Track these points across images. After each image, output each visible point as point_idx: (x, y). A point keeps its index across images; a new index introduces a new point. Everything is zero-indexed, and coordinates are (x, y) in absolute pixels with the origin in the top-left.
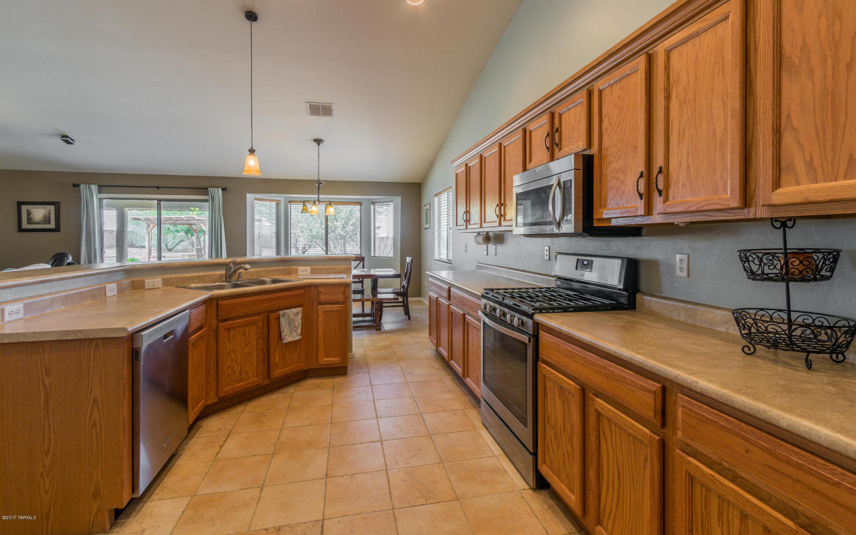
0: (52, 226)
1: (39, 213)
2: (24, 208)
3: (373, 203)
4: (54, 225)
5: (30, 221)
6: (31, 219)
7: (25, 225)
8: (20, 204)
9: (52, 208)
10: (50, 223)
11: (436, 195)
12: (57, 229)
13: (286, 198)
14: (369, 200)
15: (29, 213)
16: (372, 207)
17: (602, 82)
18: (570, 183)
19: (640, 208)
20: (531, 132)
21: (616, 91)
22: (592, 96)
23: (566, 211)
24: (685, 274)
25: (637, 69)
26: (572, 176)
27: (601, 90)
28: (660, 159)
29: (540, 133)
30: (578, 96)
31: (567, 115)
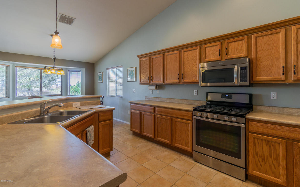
3: (68, 70)
11: (107, 69)
13: (14, 64)
14: (66, 69)
16: (68, 72)
17: (257, 35)
18: (245, 68)
19: (283, 78)
20: (205, 48)
21: (266, 38)
22: (249, 39)
23: (242, 78)
24: (275, 98)
25: (279, 33)
26: (247, 65)
27: (256, 37)
28: (294, 62)
29: (212, 49)
30: (240, 38)
31: (233, 43)
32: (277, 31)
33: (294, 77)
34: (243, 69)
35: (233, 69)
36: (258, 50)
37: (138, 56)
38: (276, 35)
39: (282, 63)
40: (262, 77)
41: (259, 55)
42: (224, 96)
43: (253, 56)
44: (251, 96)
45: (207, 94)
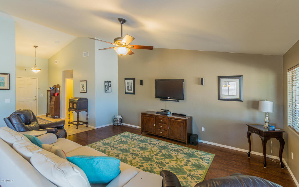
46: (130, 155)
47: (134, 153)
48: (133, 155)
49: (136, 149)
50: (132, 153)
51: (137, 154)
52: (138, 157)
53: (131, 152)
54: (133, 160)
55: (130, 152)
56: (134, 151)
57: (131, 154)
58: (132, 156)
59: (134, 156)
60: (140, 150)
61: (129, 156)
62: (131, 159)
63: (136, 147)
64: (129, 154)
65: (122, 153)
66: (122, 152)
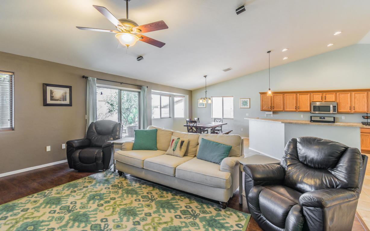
0: (67, 102)
1: (59, 93)
2: (49, 89)
4: (69, 102)
5: (52, 98)
6: (53, 97)
7: (49, 101)
8: (45, 85)
9: (67, 90)
10: (66, 100)
11: (212, 97)
12: (70, 105)
15: (52, 92)
17: (339, 93)
18: (335, 106)
19: (350, 111)
20: (313, 95)
21: (343, 95)
22: (336, 94)
23: (334, 110)
24: (344, 119)
25: (348, 94)
26: (336, 105)
27: (339, 94)
28: (354, 106)
29: (317, 96)
30: (332, 93)
31: (328, 95)
32: (348, 93)
33: (354, 111)
34: (334, 107)
35: (329, 106)
36: (340, 99)
37: (260, 93)
38: (347, 94)
39: (349, 105)
40: (341, 110)
41: (340, 101)
42: (321, 118)
43: (338, 101)
44: (334, 118)
45: (311, 117)
46: (155, 197)
47: (149, 201)
48: (151, 198)
49: (143, 210)
50: (152, 200)
51: (143, 200)
52: (143, 195)
53: (153, 204)
54: (151, 191)
55: (156, 204)
56: (148, 206)
57: (154, 199)
58: (152, 196)
59: (150, 196)
60: (138, 208)
61: (157, 195)
62: (153, 191)
63: (143, 215)
64: (157, 198)
65: (168, 200)
66: (169, 202)
